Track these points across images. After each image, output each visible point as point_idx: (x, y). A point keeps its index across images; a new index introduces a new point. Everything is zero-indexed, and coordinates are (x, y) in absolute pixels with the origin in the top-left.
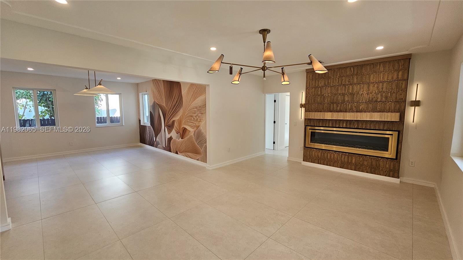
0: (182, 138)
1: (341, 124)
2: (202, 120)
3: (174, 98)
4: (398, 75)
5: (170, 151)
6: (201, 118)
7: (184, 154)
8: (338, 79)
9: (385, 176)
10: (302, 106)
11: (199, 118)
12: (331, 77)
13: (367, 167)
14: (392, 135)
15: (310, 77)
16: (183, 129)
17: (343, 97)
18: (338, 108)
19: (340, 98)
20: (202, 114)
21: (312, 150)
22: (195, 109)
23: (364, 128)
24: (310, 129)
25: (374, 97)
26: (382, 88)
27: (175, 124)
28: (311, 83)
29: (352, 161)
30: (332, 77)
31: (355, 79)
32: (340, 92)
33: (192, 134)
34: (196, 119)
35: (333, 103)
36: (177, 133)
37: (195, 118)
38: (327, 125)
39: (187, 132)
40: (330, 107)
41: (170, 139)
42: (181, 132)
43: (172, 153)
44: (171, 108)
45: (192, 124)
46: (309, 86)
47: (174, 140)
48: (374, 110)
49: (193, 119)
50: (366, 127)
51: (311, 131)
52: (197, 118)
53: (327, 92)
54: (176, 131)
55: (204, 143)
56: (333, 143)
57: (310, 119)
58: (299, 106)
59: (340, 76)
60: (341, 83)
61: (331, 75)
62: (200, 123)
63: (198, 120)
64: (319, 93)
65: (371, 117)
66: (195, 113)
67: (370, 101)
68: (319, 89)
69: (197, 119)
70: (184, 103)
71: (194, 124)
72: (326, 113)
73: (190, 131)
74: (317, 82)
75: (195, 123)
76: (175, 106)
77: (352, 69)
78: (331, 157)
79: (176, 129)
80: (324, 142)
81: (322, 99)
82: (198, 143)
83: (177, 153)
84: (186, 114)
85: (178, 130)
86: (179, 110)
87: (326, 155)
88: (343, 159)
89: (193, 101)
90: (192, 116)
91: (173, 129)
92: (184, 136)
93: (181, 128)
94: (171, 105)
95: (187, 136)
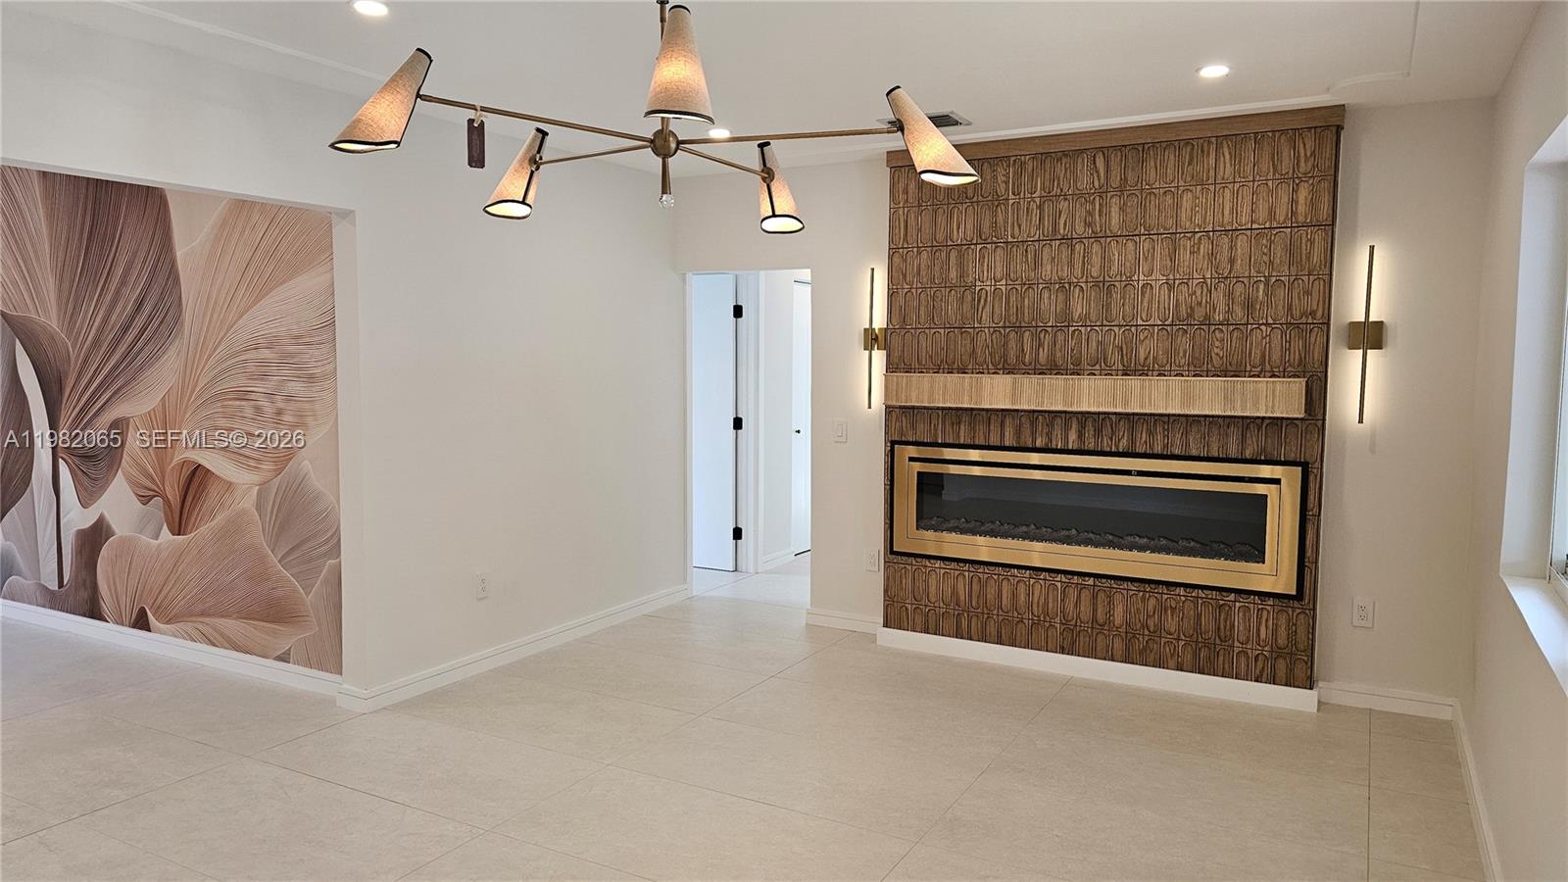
0: (178, 529)
1: (1057, 432)
2: (309, 420)
3: (123, 282)
4: (1293, 201)
5: (94, 612)
6: (307, 406)
7: (189, 627)
8: (1040, 207)
9: (1256, 681)
10: (871, 339)
11: (292, 406)
12: (1007, 200)
13: (1178, 639)
14: (1277, 482)
15: (910, 192)
16: (186, 472)
17: (1061, 297)
18: (1043, 356)
19: (1050, 304)
20: (311, 379)
22: (266, 354)
23: (1158, 449)
24: (911, 459)
25: (1200, 304)
26: (1232, 261)
28: (912, 222)
29: (1110, 613)
30: (1011, 196)
31: (1115, 210)
32: (1047, 271)
33: (247, 502)
34: (269, 411)
35: (1018, 328)
36: (145, 500)
37: (264, 403)
38: (994, 440)
39: (213, 492)
40: (1006, 344)
41: (95, 537)
42: (173, 493)
43: (111, 626)
44: (96, 343)
46: (905, 240)
47: (123, 540)
48: (1200, 367)
49: (249, 412)
50: (1166, 446)
51: (917, 467)
52: (281, 405)
53: (990, 271)
54: (134, 484)
55: (321, 556)
56: (1024, 529)
57: (913, 408)
58: (858, 339)
59: (1048, 197)
60: (1055, 230)
61: (1007, 189)
63: (288, 418)
64: (953, 274)
65: (1188, 397)
66: (264, 376)
67: (1183, 322)
68: (954, 254)
69: (279, 412)
70: (187, 316)
72: (986, 379)
73: (230, 484)
74: (941, 219)
76: (125, 329)
77: (1100, 163)
78: (1014, 596)
79: (134, 472)
80: (983, 523)
81: (967, 307)
82: (288, 554)
83: (141, 623)
84: (201, 384)
85: (153, 480)
86: (154, 358)
87: (991, 592)
88: (1070, 607)
89: (251, 307)
90: (243, 396)
91: (114, 471)
92: (190, 513)
93: (170, 467)
94: (96, 324)
95: (212, 515)
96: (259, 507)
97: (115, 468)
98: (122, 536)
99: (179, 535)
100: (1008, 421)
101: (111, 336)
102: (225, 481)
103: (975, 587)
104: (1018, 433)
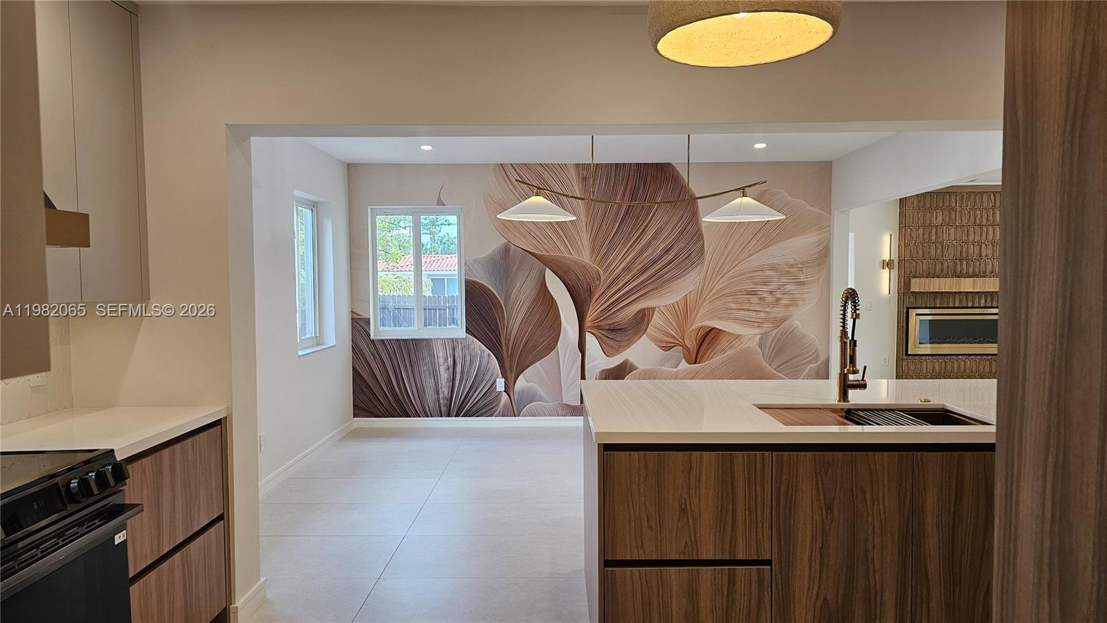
0: (693, 362)
2: (800, 303)
8: (969, 213)
10: (888, 264)
11: (789, 297)
16: (701, 333)
17: (978, 248)
18: (971, 271)
19: (973, 251)
20: (802, 283)
21: (922, 359)
24: (917, 315)
27: (656, 319)
32: (971, 237)
33: (754, 344)
34: (769, 298)
35: (961, 260)
36: (667, 349)
37: (766, 296)
38: (951, 305)
39: (723, 342)
40: (955, 267)
41: (618, 372)
42: (691, 343)
44: (628, 269)
45: (754, 314)
46: (913, 223)
47: (645, 371)
49: (754, 300)
51: (919, 317)
52: (778, 296)
53: (949, 236)
54: (656, 341)
55: (806, 363)
56: (963, 339)
59: (972, 209)
60: (975, 222)
62: (792, 309)
63: (783, 303)
64: (934, 238)
66: (766, 284)
68: (934, 230)
69: (778, 299)
70: (707, 254)
71: (762, 315)
73: (737, 336)
74: (928, 215)
75: (767, 310)
77: (992, 197)
78: (959, 367)
79: (658, 335)
80: (946, 339)
81: (939, 251)
82: (778, 367)
84: (717, 288)
85: (675, 338)
86: (684, 273)
87: (949, 367)
88: (981, 367)
89: (760, 250)
90: (752, 293)
91: (639, 336)
92: (705, 353)
93: (691, 329)
94: (628, 259)
95: (723, 351)
96: (761, 345)
97: (641, 334)
98: (643, 370)
99: (695, 363)
100: (957, 297)
101: (640, 266)
102: (734, 334)
103: (943, 365)
104: (961, 301)
